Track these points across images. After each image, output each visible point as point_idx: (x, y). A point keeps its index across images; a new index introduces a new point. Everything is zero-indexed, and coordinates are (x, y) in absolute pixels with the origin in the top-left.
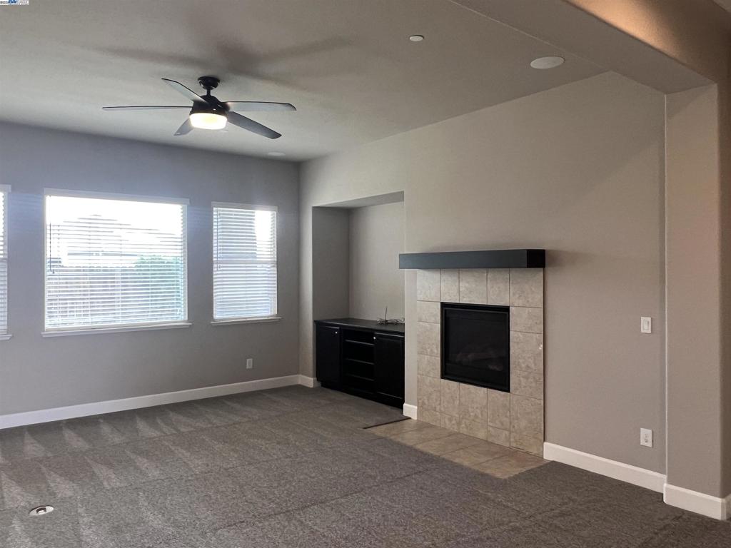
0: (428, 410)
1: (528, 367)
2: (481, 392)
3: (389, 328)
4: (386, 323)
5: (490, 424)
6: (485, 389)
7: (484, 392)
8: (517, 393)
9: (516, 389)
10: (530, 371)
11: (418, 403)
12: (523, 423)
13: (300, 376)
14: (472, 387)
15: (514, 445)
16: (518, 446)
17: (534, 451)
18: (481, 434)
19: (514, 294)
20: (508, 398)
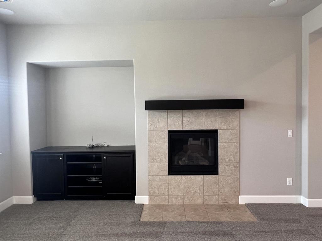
0: (158, 196)
1: (230, 160)
2: (199, 178)
3: (95, 150)
4: (93, 147)
5: (205, 194)
6: (202, 176)
7: (201, 178)
8: (223, 175)
9: (222, 172)
10: (231, 162)
11: (150, 193)
12: (227, 190)
13: (14, 197)
14: (192, 177)
15: (221, 201)
16: (224, 201)
17: (233, 202)
18: (200, 201)
19: (221, 123)
20: (217, 178)
